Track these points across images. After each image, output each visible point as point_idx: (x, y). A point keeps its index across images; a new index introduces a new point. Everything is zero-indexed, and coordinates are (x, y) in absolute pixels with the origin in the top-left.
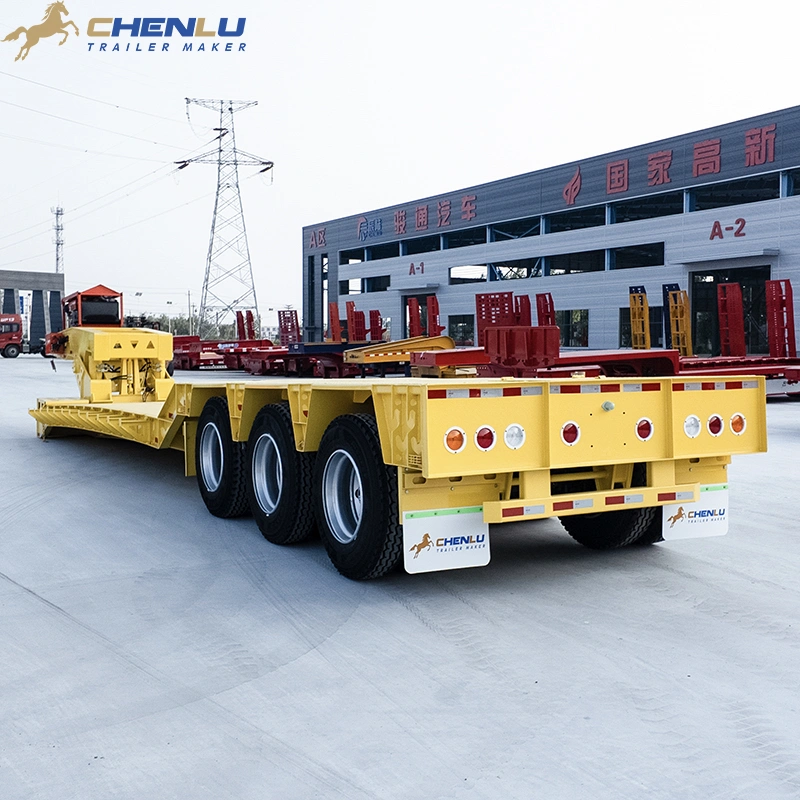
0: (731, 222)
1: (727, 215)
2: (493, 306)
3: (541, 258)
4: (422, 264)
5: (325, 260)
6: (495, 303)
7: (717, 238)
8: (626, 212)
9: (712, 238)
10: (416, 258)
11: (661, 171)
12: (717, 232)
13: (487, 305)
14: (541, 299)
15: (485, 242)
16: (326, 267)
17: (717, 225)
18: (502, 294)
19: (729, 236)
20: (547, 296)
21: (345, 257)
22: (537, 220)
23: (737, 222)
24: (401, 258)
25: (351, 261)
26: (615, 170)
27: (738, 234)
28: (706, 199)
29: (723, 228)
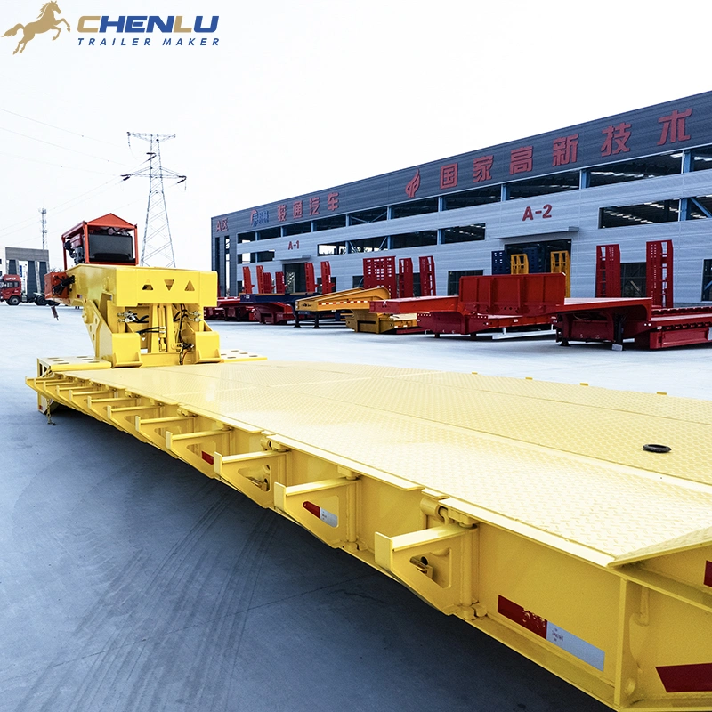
0: (541, 208)
1: (536, 203)
2: (378, 267)
3: (387, 236)
4: (298, 242)
5: (227, 241)
6: (379, 265)
7: (528, 219)
8: (453, 202)
9: (524, 219)
10: (293, 238)
11: (484, 171)
12: (528, 214)
13: (372, 269)
14: (424, 261)
15: (345, 226)
16: (228, 245)
17: (528, 209)
18: (385, 258)
19: (538, 219)
20: (429, 259)
21: (241, 237)
22: (385, 210)
23: (545, 207)
24: (282, 238)
25: (244, 241)
26: (448, 171)
27: (545, 216)
28: (517, 191)
29: (533, 212)
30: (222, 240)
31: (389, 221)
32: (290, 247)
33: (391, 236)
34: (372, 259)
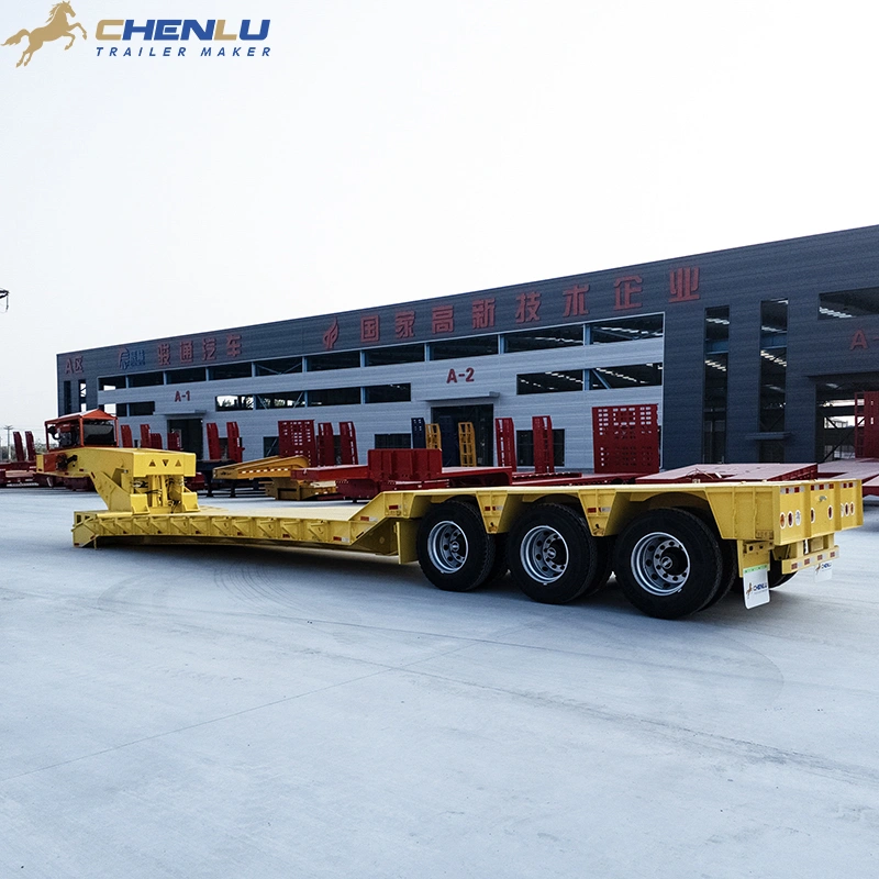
0: (463, 370)
1: (460, 364)
2: (295, 431)
3: (304, 392)
4: (188, 393)
5: (83, 386)
6: (297, 429)
7: (452, 382)
8: (378, 358)
9: (448, 382)
10: (182, 387)
11: (406, 328)
12: (452, 377)
13: (289, 432)
14: (344, 426)
15: (251, 376)
16: (84, 392)
17: (452, 372)
18: (303, 422)
19: (462, 382)
20: (350, 425)
21: (104, 382)
22: (300, 359)
23: (468, 371)
24: (165, 386)
25: (107, 388)
26: (368, 323)
27: (468, 380)
28: (442, 351)
29: (457, 375)
30: (73, 386)
31: (305, 373)
32: (178, 398)
33: (309, 392)
34: (288, 422)
